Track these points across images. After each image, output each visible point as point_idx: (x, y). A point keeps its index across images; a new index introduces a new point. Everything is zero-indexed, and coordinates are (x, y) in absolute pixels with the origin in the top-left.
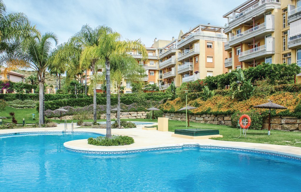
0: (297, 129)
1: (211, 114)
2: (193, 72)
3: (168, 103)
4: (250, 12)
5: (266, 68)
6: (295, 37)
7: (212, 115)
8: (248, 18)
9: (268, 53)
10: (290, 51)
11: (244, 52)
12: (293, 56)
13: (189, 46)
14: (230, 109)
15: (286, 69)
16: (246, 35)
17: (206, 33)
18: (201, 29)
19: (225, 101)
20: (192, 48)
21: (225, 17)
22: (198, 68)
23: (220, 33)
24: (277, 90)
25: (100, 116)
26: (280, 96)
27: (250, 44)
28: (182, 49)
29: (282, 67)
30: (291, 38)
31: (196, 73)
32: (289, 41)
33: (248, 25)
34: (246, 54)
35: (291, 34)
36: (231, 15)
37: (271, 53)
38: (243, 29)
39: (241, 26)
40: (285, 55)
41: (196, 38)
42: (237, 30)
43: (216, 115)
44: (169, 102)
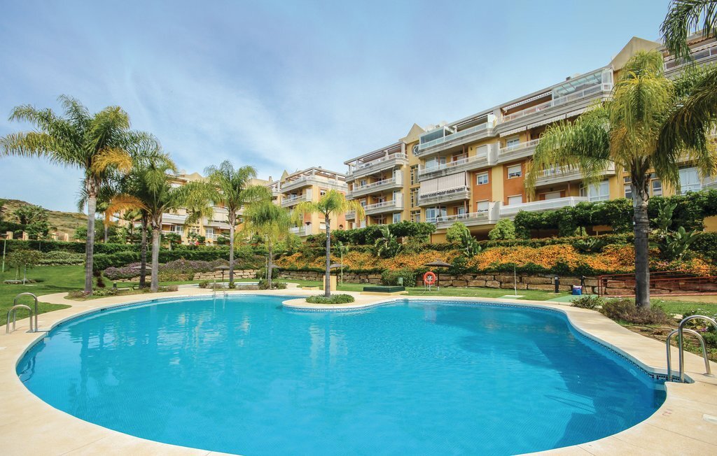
0: (452, 285)
1: (351, 271)
2: (303, 222)
3: (285, 260)
4: (379, 164)
5: (409, 226)
6: (426, 196)
7: (353, 273)
8: (376, 170)
9: (397, 209)
10: (420, 208)
11: (369, 205)
12: (422, 214)
13: (298, 192)
14: (376, 267)
15: (426, 228)
16: (372, 187)
17: (319, 178)
18: (314, 173)
19: (366, 258)
20: (301, 194)
21: (346, 164)
22: (310, 218)
23: (334, 180)
24: (425, 248)
25: (193, 277)
26: (430, 254)
27: (375, 196)
28: (287, 194)
29: (422, 226)
30: (422, 197)
31: (308, 223)
32: (419, 199)
33: (376, 178)
34: (372, 208)
35: (422, 192)
36: (354, 163)
37: (400, 209)
38: (369, 181)
39: (367, 177)
40: (413, 212)
41: (308, 183)
42: (362, 181)
43: (358, 273)
44: (286, 257)
